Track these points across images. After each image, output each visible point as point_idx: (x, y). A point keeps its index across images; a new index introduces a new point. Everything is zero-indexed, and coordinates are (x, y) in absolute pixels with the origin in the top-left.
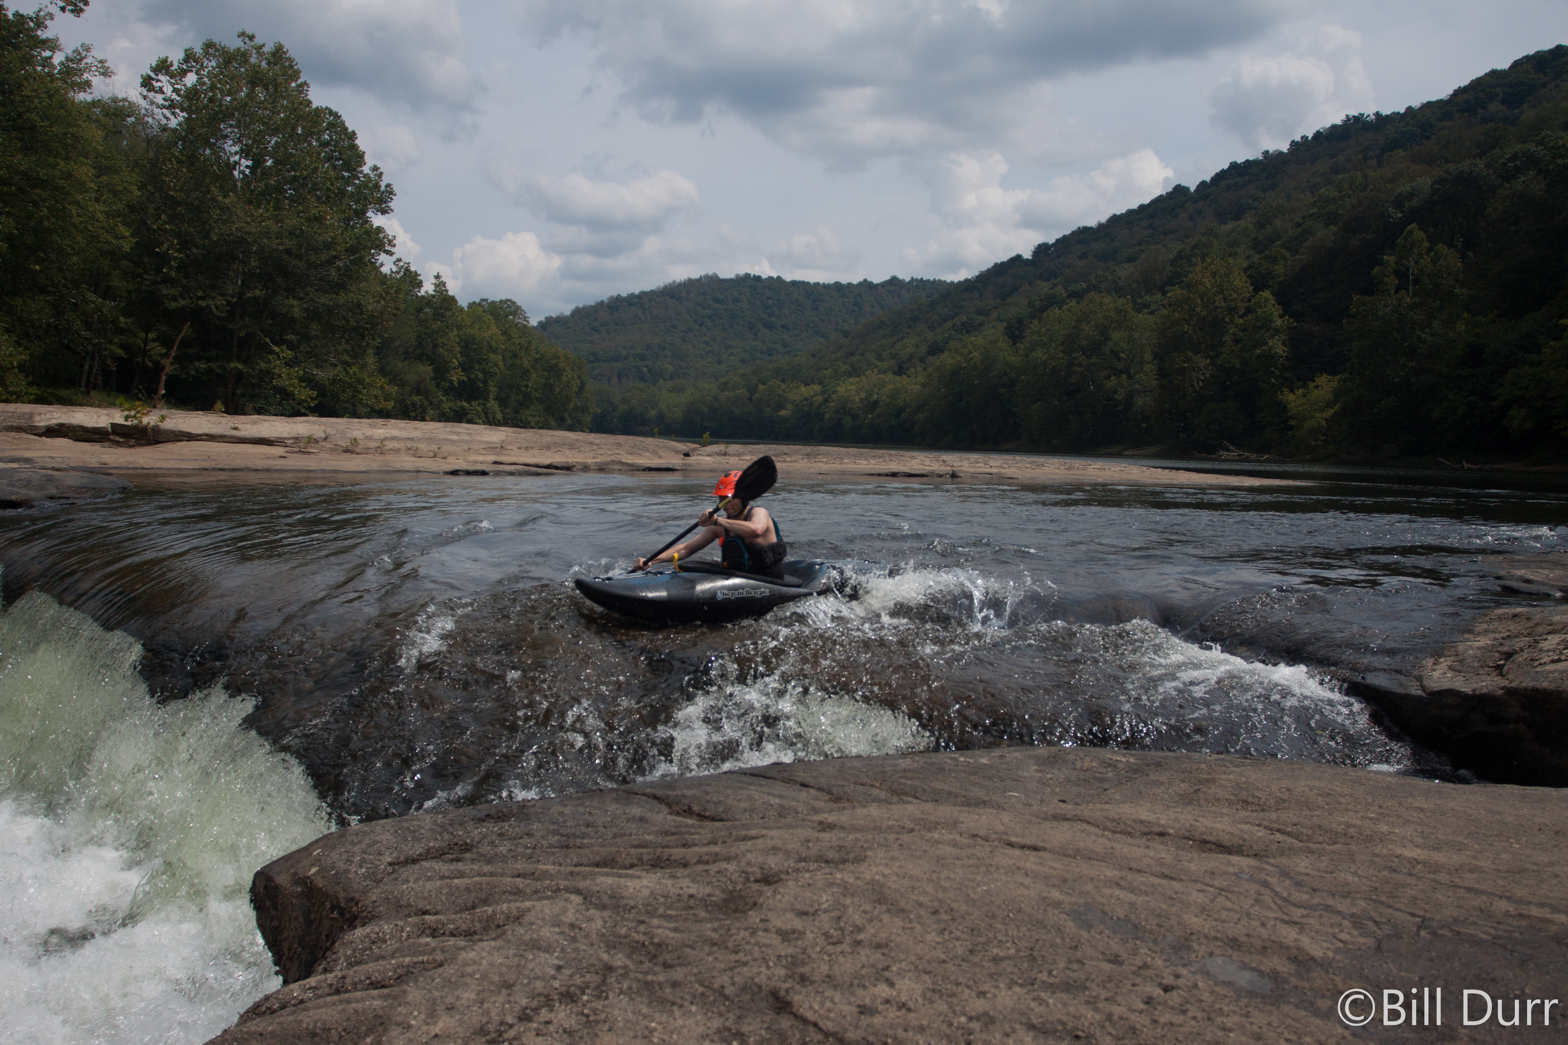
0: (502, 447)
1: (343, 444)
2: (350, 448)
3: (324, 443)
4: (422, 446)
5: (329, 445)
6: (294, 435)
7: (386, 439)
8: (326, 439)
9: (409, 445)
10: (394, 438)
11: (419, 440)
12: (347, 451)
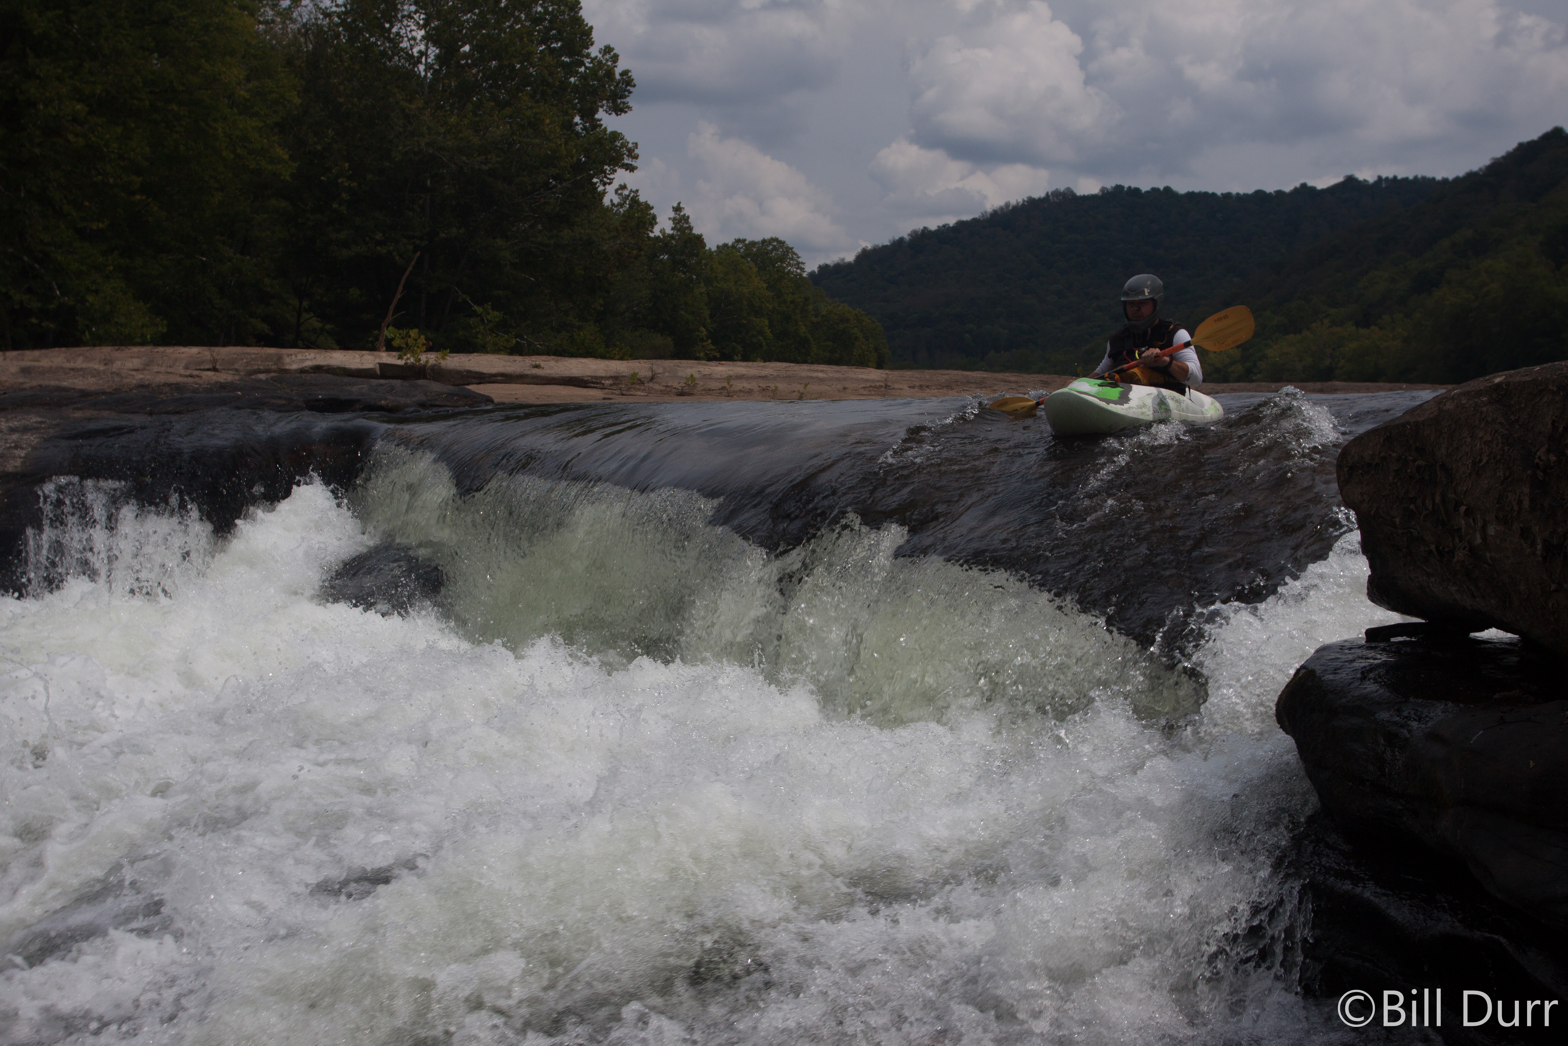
0: (886, 386)
1: (675, 385)
2: (686, 390)
3: (651, 384)
4: (782, 386)
5: (657, 387)
6: (612, 374)
7: (729, 378)
8: (652, 379)
9: (763, 385)
10: (740, 377)
11: (775, 378)
12: (681, 394)
